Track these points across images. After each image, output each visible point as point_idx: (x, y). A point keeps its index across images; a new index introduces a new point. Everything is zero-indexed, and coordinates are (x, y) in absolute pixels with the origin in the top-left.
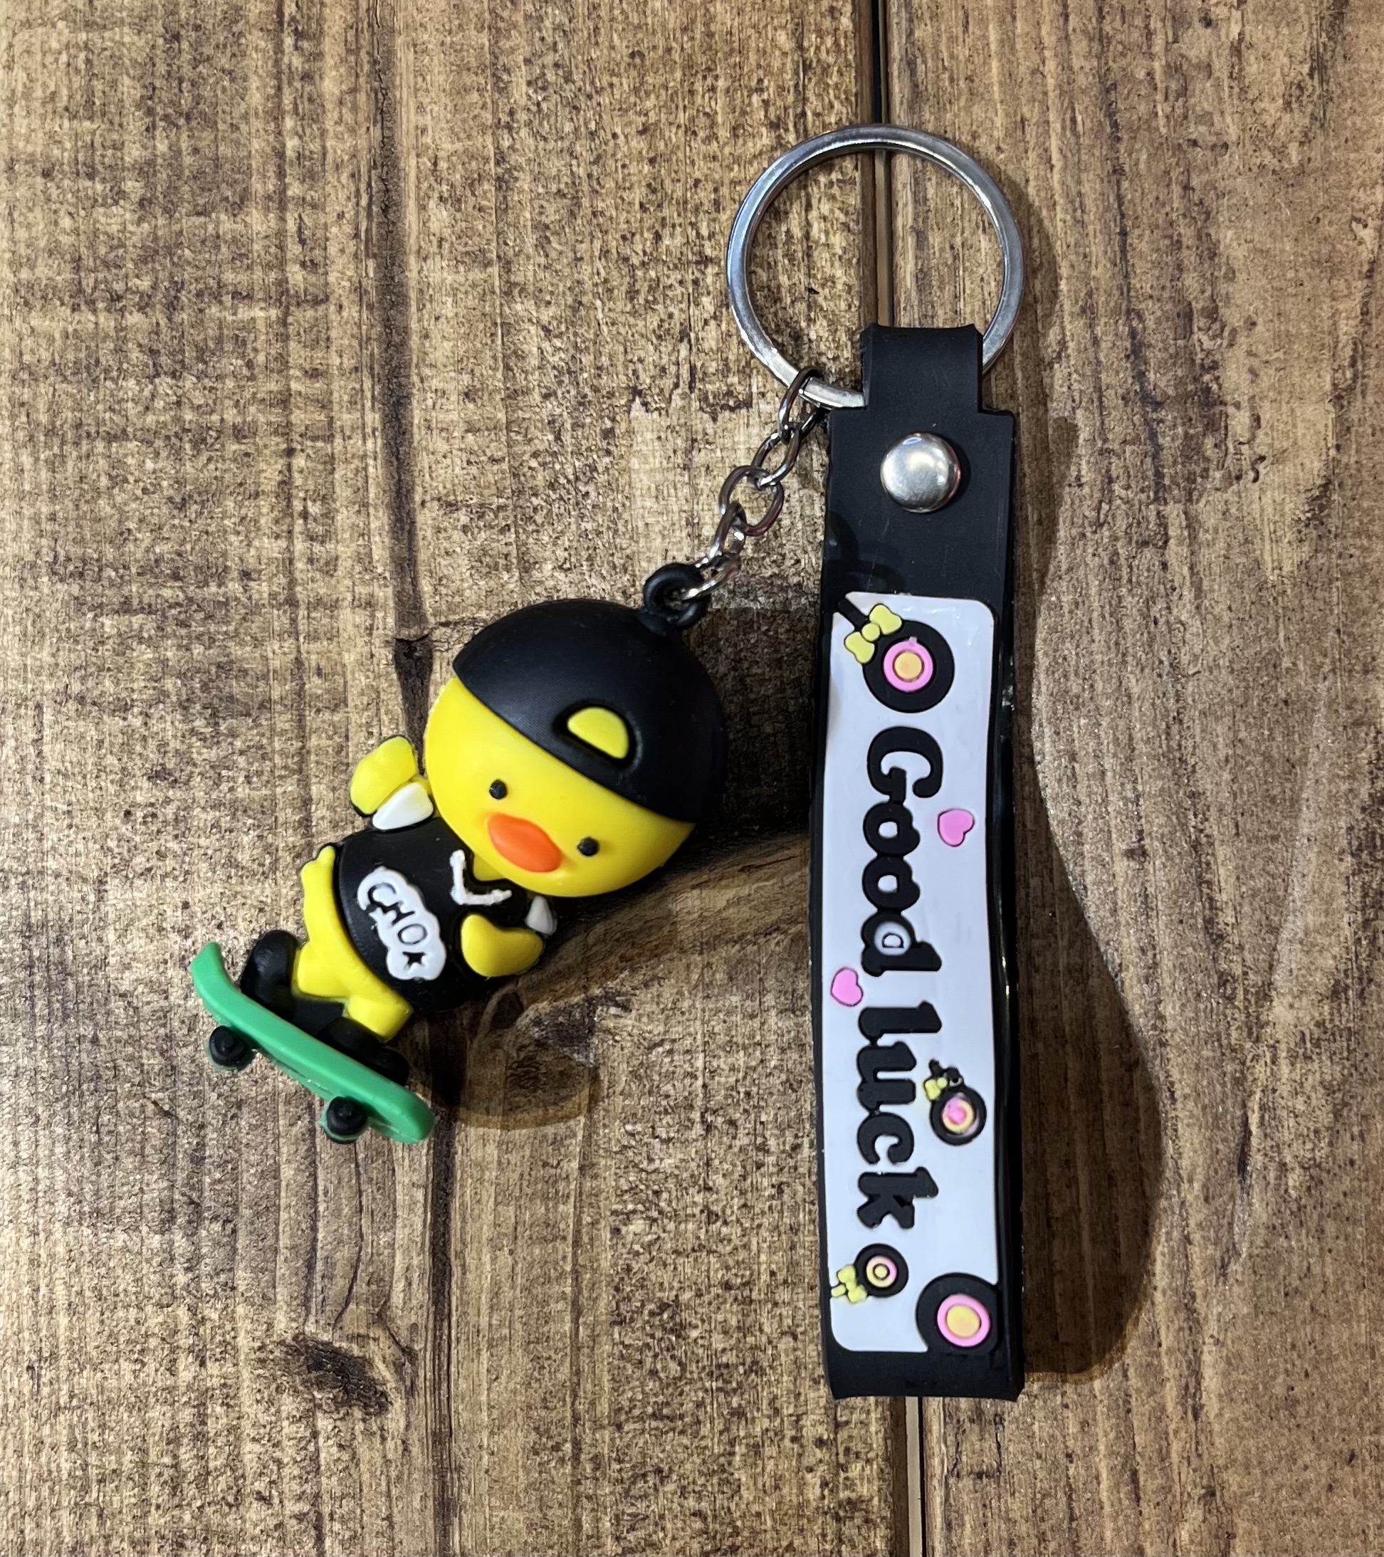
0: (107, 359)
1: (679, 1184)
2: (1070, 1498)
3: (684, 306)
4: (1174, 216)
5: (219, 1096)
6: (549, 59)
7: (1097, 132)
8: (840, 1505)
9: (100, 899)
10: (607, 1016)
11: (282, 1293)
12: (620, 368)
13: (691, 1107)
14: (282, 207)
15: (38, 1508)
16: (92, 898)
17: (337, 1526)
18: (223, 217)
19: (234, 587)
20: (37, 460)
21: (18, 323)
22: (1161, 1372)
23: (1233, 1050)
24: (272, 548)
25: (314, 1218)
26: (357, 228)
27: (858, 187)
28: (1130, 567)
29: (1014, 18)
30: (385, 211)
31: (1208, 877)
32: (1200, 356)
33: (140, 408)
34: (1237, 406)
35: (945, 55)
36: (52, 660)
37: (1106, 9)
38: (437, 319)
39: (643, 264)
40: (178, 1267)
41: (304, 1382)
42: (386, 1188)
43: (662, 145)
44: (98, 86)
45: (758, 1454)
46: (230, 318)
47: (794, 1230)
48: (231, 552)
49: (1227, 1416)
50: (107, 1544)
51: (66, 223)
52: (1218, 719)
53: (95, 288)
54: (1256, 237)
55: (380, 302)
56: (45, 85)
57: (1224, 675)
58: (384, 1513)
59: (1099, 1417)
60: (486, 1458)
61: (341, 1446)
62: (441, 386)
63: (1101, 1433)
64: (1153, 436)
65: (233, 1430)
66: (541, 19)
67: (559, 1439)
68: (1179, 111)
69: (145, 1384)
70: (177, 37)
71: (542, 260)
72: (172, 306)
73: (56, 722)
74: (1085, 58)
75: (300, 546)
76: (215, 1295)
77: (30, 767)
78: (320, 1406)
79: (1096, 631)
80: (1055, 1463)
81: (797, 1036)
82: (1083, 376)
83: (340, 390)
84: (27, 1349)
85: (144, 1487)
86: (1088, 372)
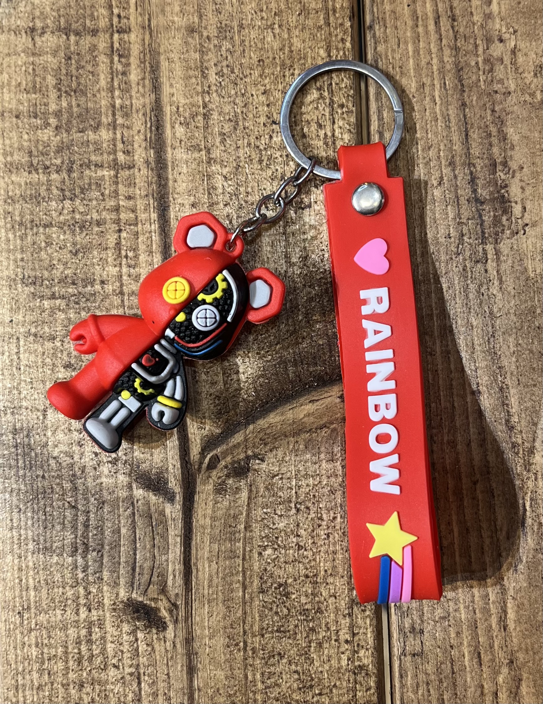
0: (43, 193)
1: (286, 534)
2: (452, 664)
3: (282, 166)
4: (488, 123)
5: (95, 499)
6: (225, 63)
7: (455, 88)
8: (355, 667)
9: (44, 418)
10: (255, 464)
11: (122, 581)
12: (256, 193)
13: (291, 502)
14: (115, 128)
15: (24, 671)
16: (41, 418)
17: (146, 678)
18: (90, 133)
19: (98, 287)
20: (15, 236)
21: (6, 179)
22: (490, 611)
23: (519, 475)
24: (114, 271)
25: (135, 549)
26: (146, 136)
27: (354, 114)
28: (472, 272)
29: (419, 41)
30: (157, 129)
31: (507, 402)
32: (500, 182)
33: (58, 214)
34: (516, 203)
35: (390, 57)
36: (23, 319)
37: (458, 36)
38: (180, 174)
39: (265, 149)
40: (79, 571)
41: (132, 618)
42: (165, 537)
43: (272, 98)
44: (38, 79)
45: (321, 647)
46: (94, 175)
47: (334, 553)
48: (96, 273)
49: (518, 629)
50: (52, 685)
51: (26, 137)
52: (510, 335)
53: (38, 164)
54: (523, 131)
55: (156, 167)
56: (16, 80)
57: (513, 317)
58: (166, 672)
59: (464, 630)
60: (207, 650)
61: (147, 645)
62: (182, 202)
63: (465, 637)
64: (480, 216)
65: (103, 638)
66: (221, 47)
67: (237, 641)
68: (489, 79)
69: (66, 619)
70: (70, 58)
71: (223, 148)
72: (70, 171)
73: (25, 345)
74: (449, 57)
75: (125, 270)
76: (95, 582)
77: (15, 363)
78: (139, 628)
79: (458, 299)
80: (446, 650)
81: (334, 472)
82: (450, 191)
83: (140, 204)
84: (18, 605)
85: (67, 662)
86: (452, 189)
